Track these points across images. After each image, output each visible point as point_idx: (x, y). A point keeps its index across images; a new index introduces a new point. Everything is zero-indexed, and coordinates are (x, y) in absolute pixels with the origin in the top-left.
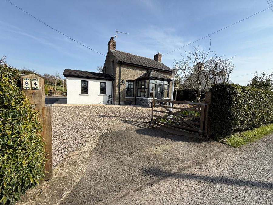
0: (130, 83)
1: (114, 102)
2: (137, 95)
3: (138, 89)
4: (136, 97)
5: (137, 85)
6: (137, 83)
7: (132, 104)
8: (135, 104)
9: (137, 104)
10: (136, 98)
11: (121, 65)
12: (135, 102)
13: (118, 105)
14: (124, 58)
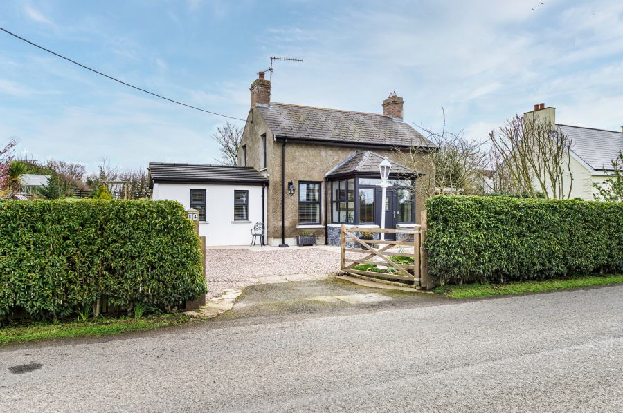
0: (311, 186)
1: (269, 238)
2: (329, 218)
3: (332, 202)
4: (326, 224)
5: (329, 192)
6: (329, 187)
7: (315, 243)
8: (324, 242)
9: (329, 241)
10: (327, 227)
11: (284, 146)
12: (324, 238)
13: (280, 246)
14: (291, 124)
